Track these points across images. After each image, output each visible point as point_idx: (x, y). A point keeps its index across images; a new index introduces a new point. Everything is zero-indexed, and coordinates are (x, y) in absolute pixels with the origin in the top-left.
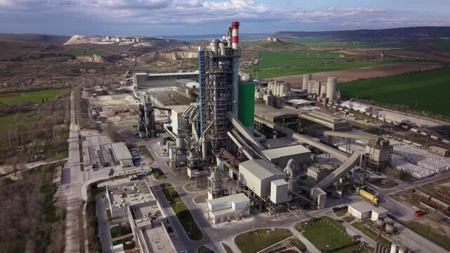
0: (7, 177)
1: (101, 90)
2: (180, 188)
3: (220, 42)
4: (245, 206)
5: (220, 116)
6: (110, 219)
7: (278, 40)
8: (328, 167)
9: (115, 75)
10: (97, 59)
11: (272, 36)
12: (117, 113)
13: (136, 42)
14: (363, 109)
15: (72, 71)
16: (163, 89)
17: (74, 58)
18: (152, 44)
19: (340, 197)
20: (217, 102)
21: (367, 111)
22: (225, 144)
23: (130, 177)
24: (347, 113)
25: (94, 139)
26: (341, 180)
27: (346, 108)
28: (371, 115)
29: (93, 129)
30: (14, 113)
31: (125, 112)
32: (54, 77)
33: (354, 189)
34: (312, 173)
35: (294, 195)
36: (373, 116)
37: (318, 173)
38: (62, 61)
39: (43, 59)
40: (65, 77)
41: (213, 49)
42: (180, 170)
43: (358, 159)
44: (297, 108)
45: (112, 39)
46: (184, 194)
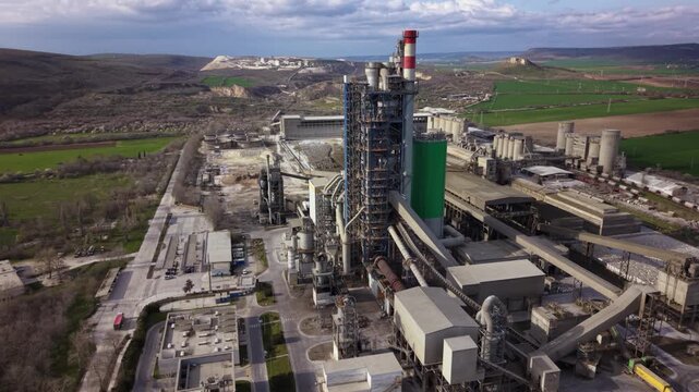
0: (39, 279)
1: (229, 140)
2: (292, 325)
3: (383, 66)
4: (392, 381)
5: (376, 199)
6: (157, 377)
7: (529, 63)
8: (574, 309)
9: (259, 117)
10: (239, 92)
11: (519, 56)
12: (238, 180)
13: (303, 67)
14: (667, 189)
15: (198, 109)
16: (323, 142)
17: (207, 89)
18: (328, 68)
19: (592, 376)
20: (371, 174)
21: (676, 193)
22: (385, 249)
23: (218, 296)
24: (635, 196)
25: (191, 222)
26: (599, 338)
27: (634, 186)
28: (683, 202)
29: (192, 204)
30: (94, 173)
31: (251, 177)
32: (171, 118)
33: (625, 361)
34: (541, 319)
35: (489, 370)
36: (687, 204)
37: (551, 321)
38: (188, 95)
39: (163, 91)
40: (185, 119)
41: (370, 80)
42: (303, 289)
43: (637, 301)
44: (540, 183)
45: (270, 62)
46: (295, 340)
